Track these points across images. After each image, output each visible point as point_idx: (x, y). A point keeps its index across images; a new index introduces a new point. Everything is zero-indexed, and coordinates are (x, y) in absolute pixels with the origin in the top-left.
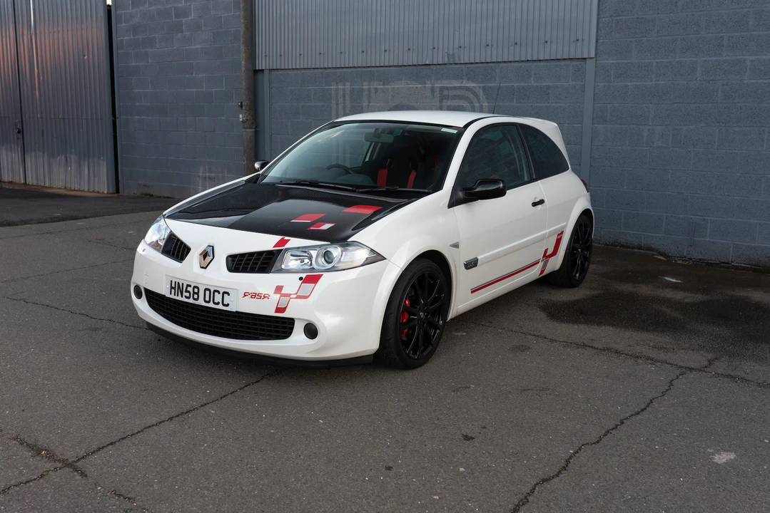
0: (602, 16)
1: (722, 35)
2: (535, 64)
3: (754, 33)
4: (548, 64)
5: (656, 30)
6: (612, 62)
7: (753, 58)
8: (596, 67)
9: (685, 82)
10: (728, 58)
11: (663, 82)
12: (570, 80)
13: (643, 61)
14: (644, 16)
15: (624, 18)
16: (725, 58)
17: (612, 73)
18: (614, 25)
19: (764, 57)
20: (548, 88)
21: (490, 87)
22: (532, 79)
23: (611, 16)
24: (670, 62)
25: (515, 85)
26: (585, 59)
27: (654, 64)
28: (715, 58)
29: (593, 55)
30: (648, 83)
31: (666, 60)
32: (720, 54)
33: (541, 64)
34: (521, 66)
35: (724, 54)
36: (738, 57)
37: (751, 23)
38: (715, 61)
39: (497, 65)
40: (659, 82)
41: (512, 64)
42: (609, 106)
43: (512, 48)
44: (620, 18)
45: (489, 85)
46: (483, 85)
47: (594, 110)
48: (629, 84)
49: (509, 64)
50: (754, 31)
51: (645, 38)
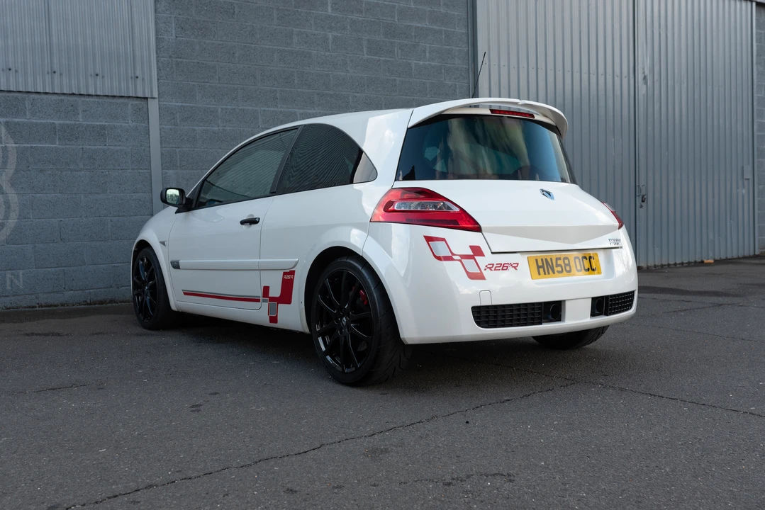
0: (161, 56)
1: (274, 89)
2: (83, 99)
3: (299, 90)
4: (100, 100)
5: (217, 77)
6: (177, 104)
7: (301, 111)
8: (160, 108)
9: (250, 129)
10: (283, 110)
11: (229, 128)
12: (130, 121)
13: (208, 106)
14: (205, 62)
15: (184, 60)
16: (280, 110)
17: (178, 115)
18: (174, 66)
19: (309, 111)
20: (103, 128)
21: (18, 123)
22: (80, 116)
23: (170, 57)
24: (234, 109)
25: (56, 122)
26: (147, 98)
27: (220, 110)
28: (273, 109)
29: (156, 95)
30: (217, 128)
31: (230, 107)
32: (276, 106)
33: (91, 99)
34: (62, 101)
35: (279, 106)
36: (290, 110)
37: (296, 82)
38: (273, 111)
39: (25, 95)
40: (226, 128)
41: (50, 96)
42: (178, 150)
43: (48, 78)
44: (180, 60)
45: (16, 120)
46: (5, 120)
47: (162, 154)
48: (197, 128)
49: (44, 97)
50: (299, 88)
51: (208, 84)
